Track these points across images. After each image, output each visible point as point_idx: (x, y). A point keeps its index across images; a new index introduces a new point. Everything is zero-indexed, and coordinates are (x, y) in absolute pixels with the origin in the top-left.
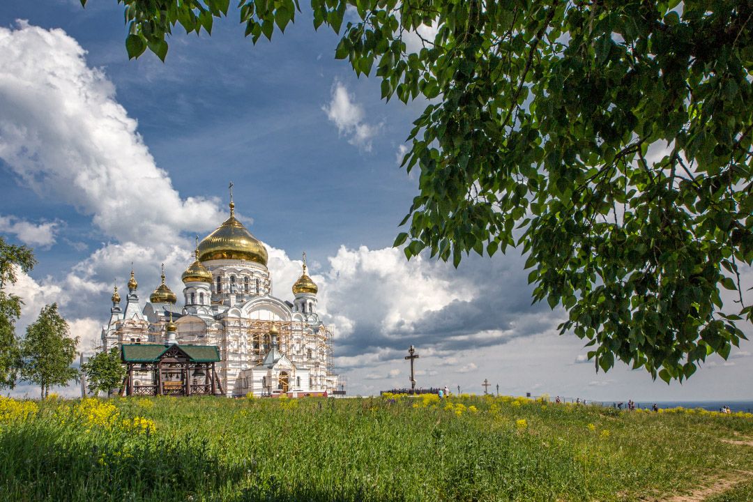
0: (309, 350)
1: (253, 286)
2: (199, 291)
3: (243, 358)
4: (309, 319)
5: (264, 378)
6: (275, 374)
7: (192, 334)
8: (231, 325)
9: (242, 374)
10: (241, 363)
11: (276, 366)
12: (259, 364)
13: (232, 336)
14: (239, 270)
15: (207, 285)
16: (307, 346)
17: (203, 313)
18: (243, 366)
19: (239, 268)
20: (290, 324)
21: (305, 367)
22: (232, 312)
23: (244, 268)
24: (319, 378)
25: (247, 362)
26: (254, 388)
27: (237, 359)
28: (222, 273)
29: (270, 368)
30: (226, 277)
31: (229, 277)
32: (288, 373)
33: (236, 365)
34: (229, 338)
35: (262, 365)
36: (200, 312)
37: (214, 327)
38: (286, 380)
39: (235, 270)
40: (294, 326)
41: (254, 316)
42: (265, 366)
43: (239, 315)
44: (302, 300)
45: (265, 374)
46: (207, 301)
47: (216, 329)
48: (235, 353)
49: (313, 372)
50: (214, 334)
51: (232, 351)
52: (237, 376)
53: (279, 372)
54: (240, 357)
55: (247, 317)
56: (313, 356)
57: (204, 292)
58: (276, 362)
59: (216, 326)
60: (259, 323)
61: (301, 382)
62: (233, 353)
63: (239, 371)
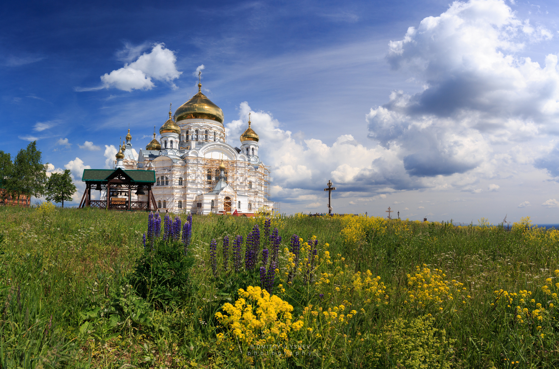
0: (250, 183)
1: (211, 137)
2: (170, 139)
3: (199, 186)
4: (251, 160)
5: (213, 201)
6: (221, 198)
7: (164, 169)
8: (191, 162)
9: (198, 197)
10: (197, 189)
11: (221, 193)
12: (210, 191)
13: (191, 170)
14: (202, 125)
15: (176, 135)
16: (249, 179)
17: (172, 154)
18: (199, 192)
19: (201, 124)
20: (236, 162)
21: (246, 194)
22: (192, 153)
23: (206, 124)
24: (257, 204)
25: (202, 189)
26: (205, 208)
27: (194, 187)
28: (190, 128)
29: (218, 194)
30: (192, 131)
31: (194, 131)
32: (231, 198)
33: (194, 191)
34: (189, 171)
35: (213, 191)
36: (170, 153)
37: (179, 163)
38: (230, 204)
39: (199, 126)
40: (239, 164)
41: (208, 156)
42: (215, 192)
43: (197, 155)
44: (247, 146)
45: (213, 198)
46: (176, 146)
47: (180, 165)
48: (193, 182)
49: (252, 198)
50: (179, 169)
51: (191, 181)
52: (194, 200)
53: (224, 197)
54: (197, 185)
55: (203, 156)
56: (253, 186)
57: (174, 140)
58: (222, 189)
59: (180, 163)
60: (212, 161)
61: (241, 206)
62: (192, 182)
63: (195, 195)
